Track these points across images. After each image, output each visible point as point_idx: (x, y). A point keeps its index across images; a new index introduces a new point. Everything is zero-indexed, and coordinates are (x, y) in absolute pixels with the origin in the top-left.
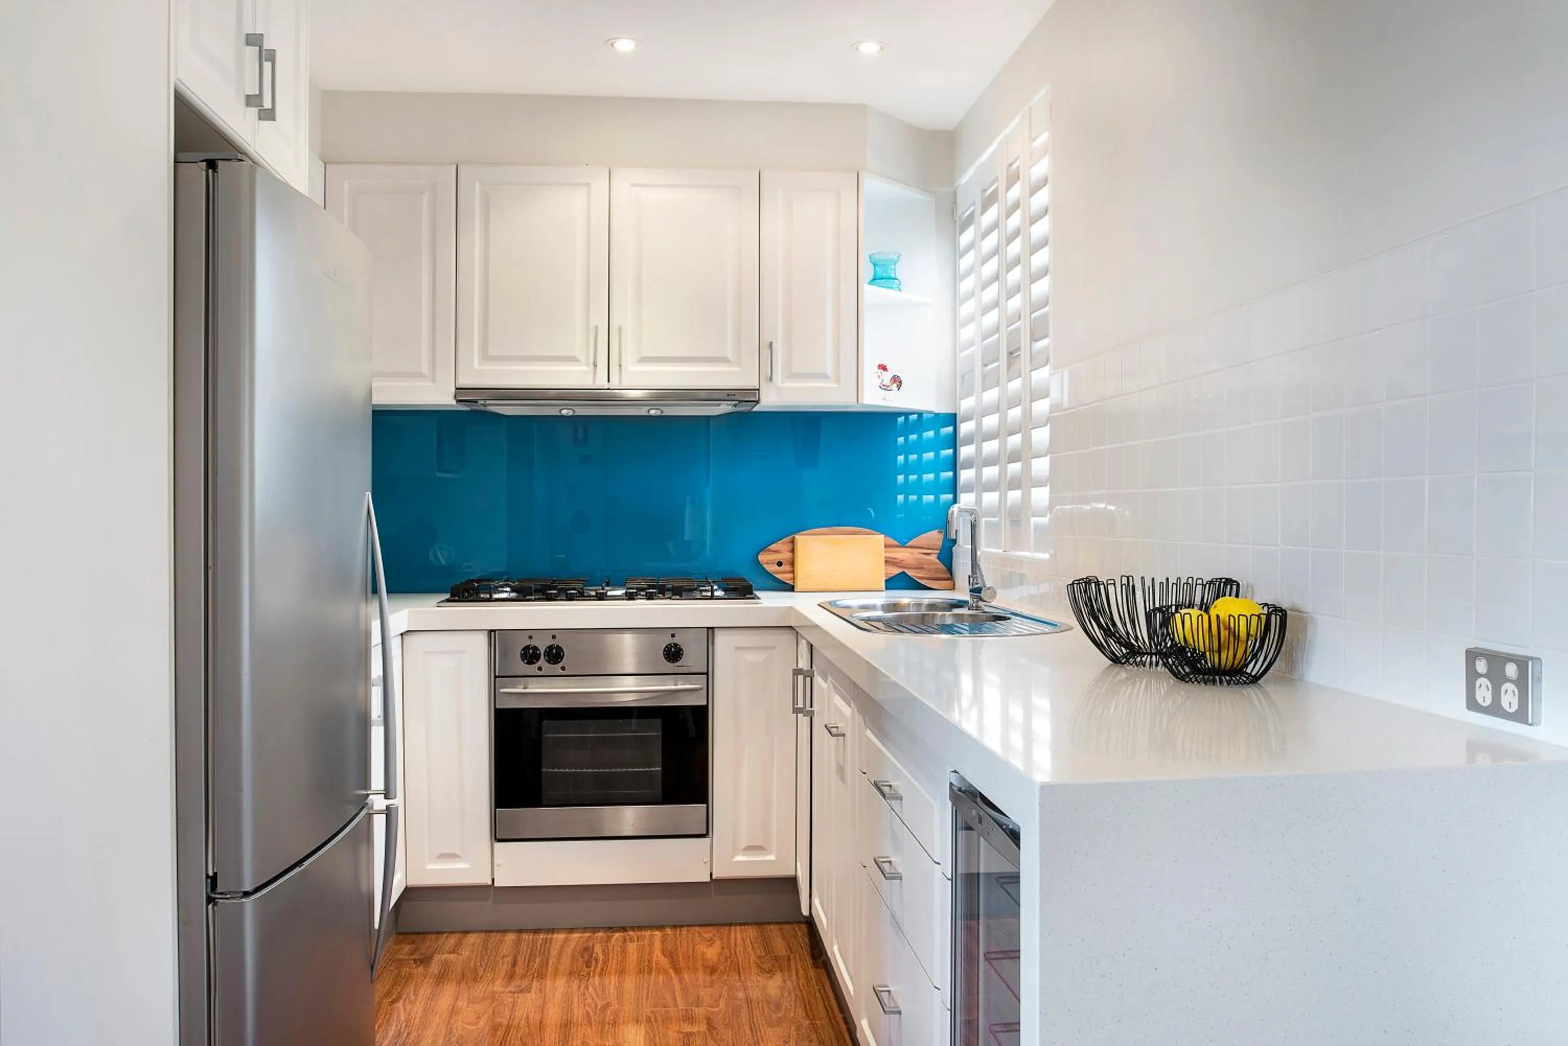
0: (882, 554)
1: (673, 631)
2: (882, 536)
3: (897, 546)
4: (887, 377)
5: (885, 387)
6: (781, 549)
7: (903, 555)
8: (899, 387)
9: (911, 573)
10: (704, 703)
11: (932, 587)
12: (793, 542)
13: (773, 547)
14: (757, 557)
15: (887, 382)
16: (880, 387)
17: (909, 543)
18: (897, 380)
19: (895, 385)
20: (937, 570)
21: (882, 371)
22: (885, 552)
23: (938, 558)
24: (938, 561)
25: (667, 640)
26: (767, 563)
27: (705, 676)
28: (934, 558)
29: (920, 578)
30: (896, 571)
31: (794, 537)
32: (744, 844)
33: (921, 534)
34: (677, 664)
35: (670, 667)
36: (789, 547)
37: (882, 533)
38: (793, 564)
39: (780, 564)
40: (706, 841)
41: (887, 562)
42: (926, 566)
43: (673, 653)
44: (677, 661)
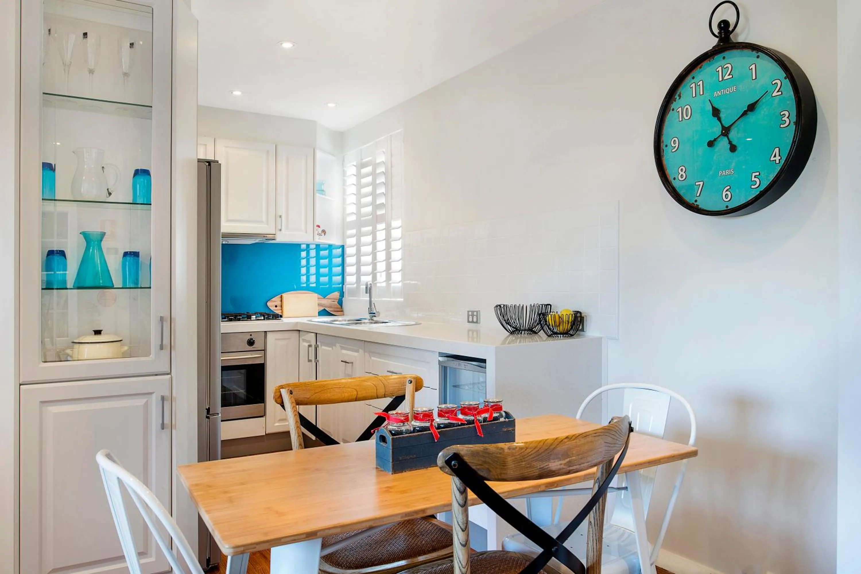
0: (317, 302)
1: (251, 333)
2: (316, 295)
3: (322, 299)
4: (320, 230)
5: (319, 235)
6: (276, 300)
7: (325, 302)
8: (325, 234)
9: (327, 309)
10: (263, 362)
11: (335, 314)
12: (281, 297)
13: (273, 299)
14: (267, 304)
15: (320, 232)
16: (318, 234)
17: (328, 296)
18: (324, 231)
19: (323, 233)
20: (337, 308)
21: (318, 228)
22: (318, 301)
23: (338, 303)
24: (337, 304)
25: (249, 337)
26: (271, 306)
27: (264, 351)
28: (336, 303)
29: (331, 311)
30: (322, 308)
31: (282, 296)
32: (278, 419)
33: (331, 293)
34: (253, 346)
35: (250, 348)
36: (280, 300)
37: (316, 293)
38: (281, 306)
39: (276, 306)
40: (264, 418)
41: (318, 305)
42: (333, 306)
43: (251, 343)
44: (253, 345)
